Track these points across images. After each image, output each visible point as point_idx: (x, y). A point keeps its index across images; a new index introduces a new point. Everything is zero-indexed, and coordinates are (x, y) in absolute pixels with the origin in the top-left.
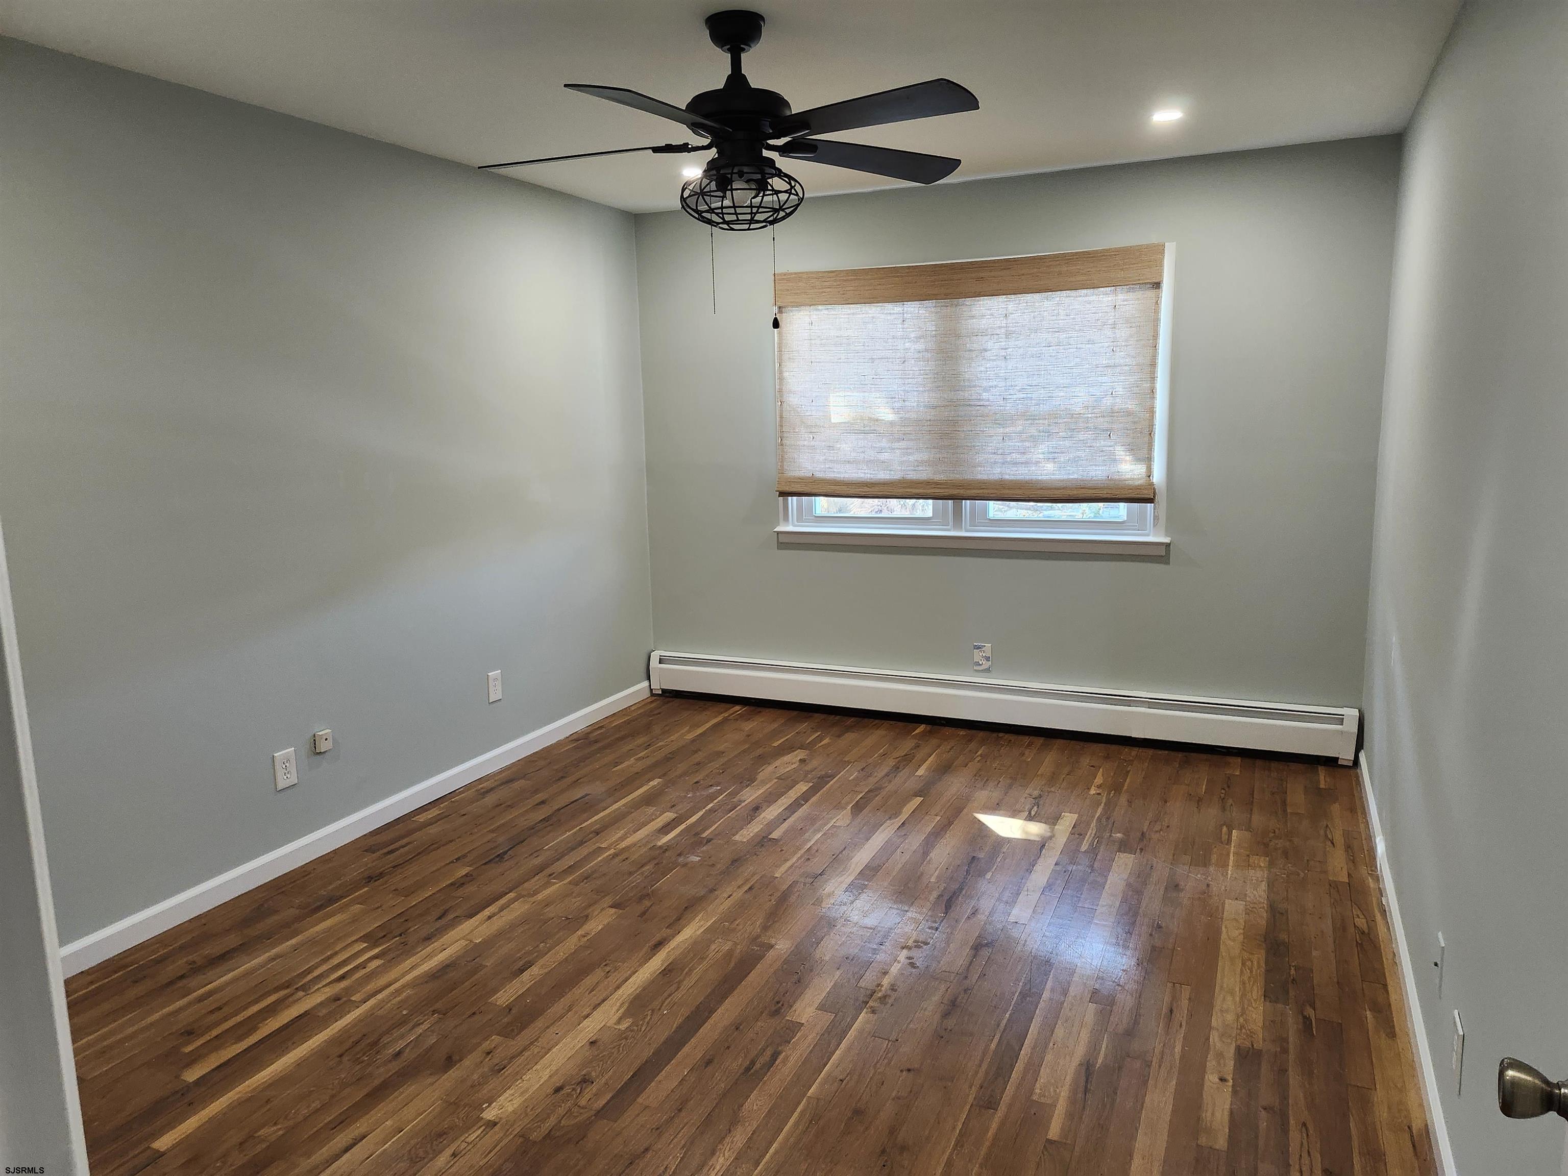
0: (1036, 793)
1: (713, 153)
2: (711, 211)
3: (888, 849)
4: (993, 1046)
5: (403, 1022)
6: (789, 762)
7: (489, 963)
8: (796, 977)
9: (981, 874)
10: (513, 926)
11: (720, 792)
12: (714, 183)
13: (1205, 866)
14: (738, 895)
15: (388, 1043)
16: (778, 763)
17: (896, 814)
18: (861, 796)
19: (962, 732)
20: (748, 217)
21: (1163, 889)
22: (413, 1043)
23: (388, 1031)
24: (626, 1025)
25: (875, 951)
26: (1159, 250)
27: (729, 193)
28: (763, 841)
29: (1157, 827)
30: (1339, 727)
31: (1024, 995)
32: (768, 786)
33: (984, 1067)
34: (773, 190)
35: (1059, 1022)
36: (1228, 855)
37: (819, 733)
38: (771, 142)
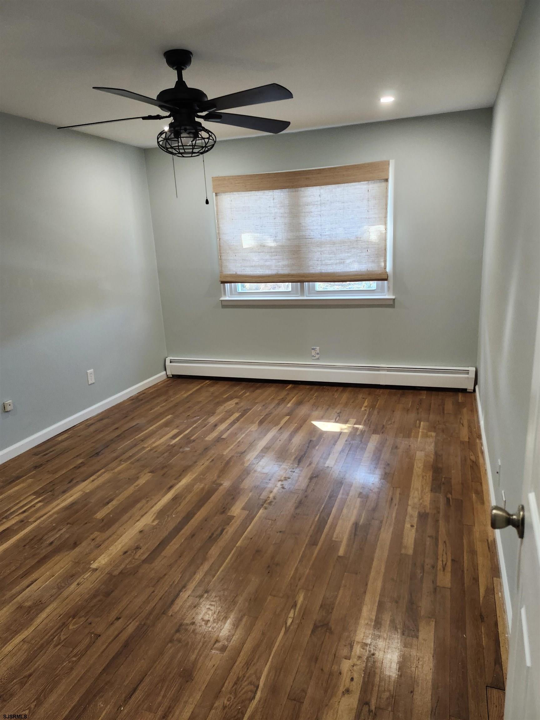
0: (338, 411)
1: (171, 120)
2: (172, 148)
3: (274, 439)
4: (316, 519)
5: (54, 528)
6: (231, 404)
7: (93, 501)
8: (232, 497)
9: (314, 447)
10: (104, 484)
11: (199, 419)
12: (173, 134)
13: (409, 438)
14: (207, 463)
15: (46, 539)
16: (226, 405)
17: (277, 424)
18: (262, 417)
19: (308, 387)
20: (191, 151)
21: (391, 449)
22: (58, 538)
23: (46, 534)
24: (157, 523)
25: (267, 483)
26: (387, 163)
27: (179, 139)
28: (219, 440)
29: (390, 423)
30: (466, 376)
31: (330, 497)
32: (221, 416)
33: (313, 527)
34: (202, 137)
35: (345, 507)
36: (419, 432)
37: (244, 391)
38: (199, 114)
